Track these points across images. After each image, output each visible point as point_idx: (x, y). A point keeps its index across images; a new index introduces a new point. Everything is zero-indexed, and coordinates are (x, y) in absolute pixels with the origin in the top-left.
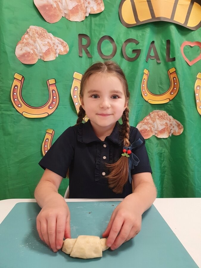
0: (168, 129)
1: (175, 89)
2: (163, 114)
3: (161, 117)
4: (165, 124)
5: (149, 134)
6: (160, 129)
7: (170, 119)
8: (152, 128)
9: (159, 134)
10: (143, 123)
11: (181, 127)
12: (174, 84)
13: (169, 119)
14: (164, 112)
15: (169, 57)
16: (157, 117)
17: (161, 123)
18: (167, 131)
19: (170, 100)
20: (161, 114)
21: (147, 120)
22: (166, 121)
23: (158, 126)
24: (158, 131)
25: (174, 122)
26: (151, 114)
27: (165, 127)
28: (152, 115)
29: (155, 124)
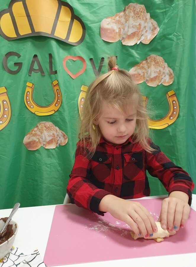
0: (55, 139)
1: (59, 100)
2: (50, 125)
3: (48, 128)
4: (52, 135)
5: (37, 145)
6: (48, 140)
7: (57, 130)
8: (40, 139)
9: (47, 144)
10: (32, 135)
11: (66, 137)
12: (58, 96)
13: (55, 130)
14: (51, 123)
15: (52, 70)
16: (45, 128)
17: (49, 134)
18: (55, 141)
19: (55, 112)
20: (48, 126)
21: (35, 131)
22: (53, 132)
23: (46, 137)
24: (46, 142)
25: (60, 132)
26: (38, 125)
27: (52, 138)
28: (40, 127)
29: (43, 135)
